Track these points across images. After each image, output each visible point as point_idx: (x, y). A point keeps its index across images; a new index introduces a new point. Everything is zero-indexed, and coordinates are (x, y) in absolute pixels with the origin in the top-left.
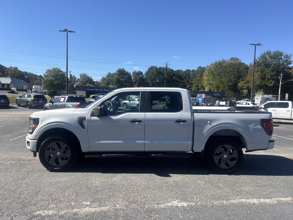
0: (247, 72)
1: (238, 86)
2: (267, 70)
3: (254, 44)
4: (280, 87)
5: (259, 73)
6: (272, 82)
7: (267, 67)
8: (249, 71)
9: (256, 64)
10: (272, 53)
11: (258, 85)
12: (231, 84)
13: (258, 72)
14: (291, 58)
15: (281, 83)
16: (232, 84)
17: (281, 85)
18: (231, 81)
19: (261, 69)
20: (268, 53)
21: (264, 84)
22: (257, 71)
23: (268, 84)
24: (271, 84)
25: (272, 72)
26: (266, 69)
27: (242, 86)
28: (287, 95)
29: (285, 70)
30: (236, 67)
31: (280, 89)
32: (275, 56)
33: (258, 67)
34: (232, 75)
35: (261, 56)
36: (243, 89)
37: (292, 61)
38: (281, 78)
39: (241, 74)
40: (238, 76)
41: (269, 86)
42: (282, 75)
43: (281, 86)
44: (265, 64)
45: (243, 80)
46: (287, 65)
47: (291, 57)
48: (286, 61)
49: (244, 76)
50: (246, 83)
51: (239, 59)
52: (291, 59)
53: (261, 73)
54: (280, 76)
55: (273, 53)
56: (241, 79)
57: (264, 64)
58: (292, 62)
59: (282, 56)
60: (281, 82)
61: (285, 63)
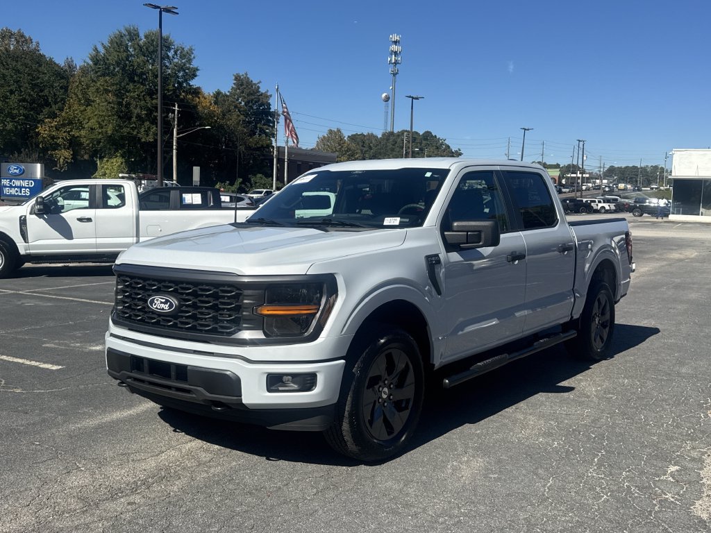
0: (65, 88)
1: (38, 134)
2: (135, 91)
3: (156, 7)
4: (174, 147)
5: (111, 97)
6: (149, 128)
7: (132, 80)
8: (73, 87)
9: (100, 64)
10: (142, 35)
11: (111, 136)
12: (10, 126)
13: (107, 91)
14: (194, 58)
15: (178, 134)
16: (16, 127)
17: (178, 139)
18: (13, 117)
19: (117, 84)
20: (130, 33)
21: (129, 133)
22: (105, 90)
23: (139, 135)
24: (148, 135)
25: (148, 98)
26: (131, 86)
27: (53, 138)
28: (196, 170)
29: (181, 94)
30: (26, 65)
31: (175, 152)
32: (151, 49)
33: (107, 78)
34: (12, 92)
35: (112, 42)
36: (56, 147)
37: (198, 70)
38: (174, 116)
39: (46, 92)
40: (33, 101)
41: (143, 140)
42: (176, 108)
43: (177, 142)
44: (127, 68)
45: (53, 116)
46: (186, 81)
47: (193, 56)
48: (182, 68)
49: (56, 103)
50: (64, 125)
51: (31, 40)
52: (194, 64)
53: (116, 95)
54: (173, 112)
55: (146, 37)
56: (46, 111)
57: (123, 69)
58: (198, 73)
59: (169, 49)
60: (175, 130)
61: (180, 75)
